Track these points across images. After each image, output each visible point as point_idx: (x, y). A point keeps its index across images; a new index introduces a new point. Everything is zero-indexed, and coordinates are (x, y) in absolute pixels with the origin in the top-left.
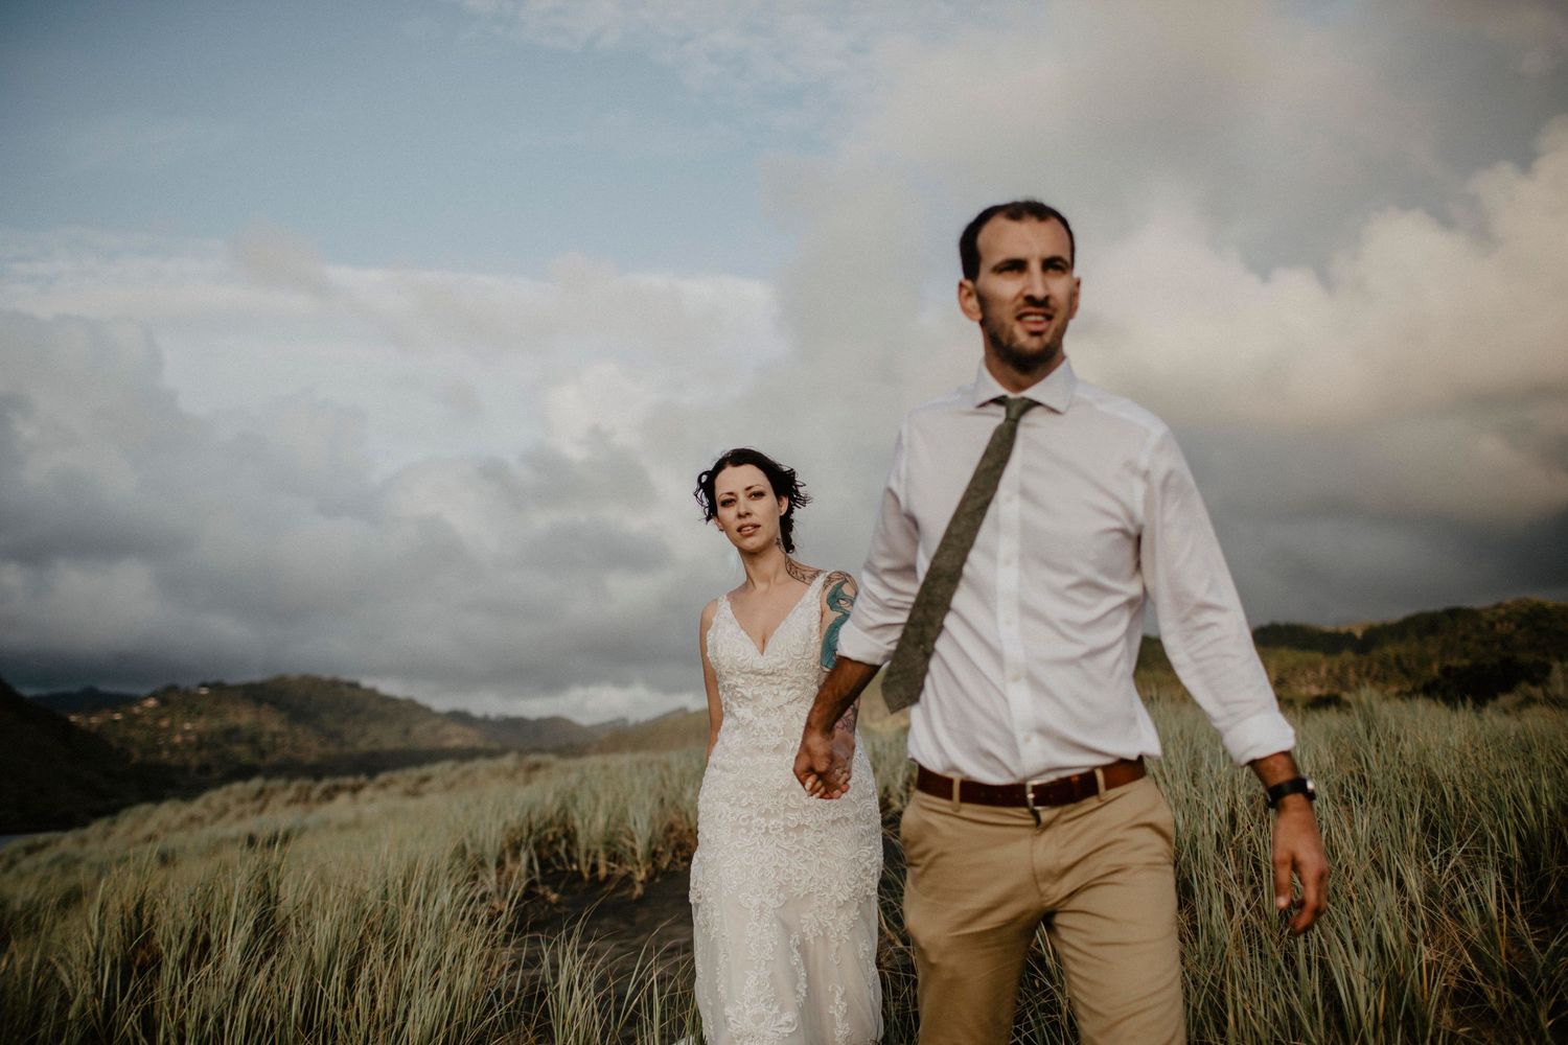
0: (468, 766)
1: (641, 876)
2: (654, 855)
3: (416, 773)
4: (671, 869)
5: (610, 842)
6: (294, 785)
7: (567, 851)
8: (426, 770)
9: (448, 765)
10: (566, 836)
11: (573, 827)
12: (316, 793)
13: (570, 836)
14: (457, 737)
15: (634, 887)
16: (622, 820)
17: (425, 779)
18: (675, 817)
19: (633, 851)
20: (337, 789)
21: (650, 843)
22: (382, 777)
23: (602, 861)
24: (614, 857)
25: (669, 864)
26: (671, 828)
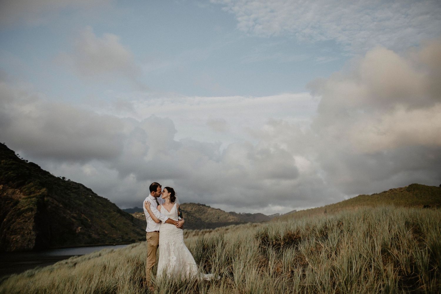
0: (238, 226)
1: (282, 244)
2: (284, 239)
3: (224, 228)
4: (288, 242)
5: (275, 238)
6: (194, 231)
7: (267, 240)
8: (227, 227)
9: (233, 226)
10: (266, 237)
11: (268, 235)
12: (200, 233)
13: (267, 237)
14: (232, 219)
15: (281, 246)
16: (278, 233)
17: (227, 230)
18: (289, 232)
19: (280, 239)
20: (206, 232)
21: (284, 237)
22: (216, 229)
23: (274, 240)
24: (277, 240)
25: (288, 241)
26: (288, 234)
